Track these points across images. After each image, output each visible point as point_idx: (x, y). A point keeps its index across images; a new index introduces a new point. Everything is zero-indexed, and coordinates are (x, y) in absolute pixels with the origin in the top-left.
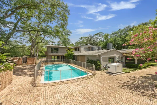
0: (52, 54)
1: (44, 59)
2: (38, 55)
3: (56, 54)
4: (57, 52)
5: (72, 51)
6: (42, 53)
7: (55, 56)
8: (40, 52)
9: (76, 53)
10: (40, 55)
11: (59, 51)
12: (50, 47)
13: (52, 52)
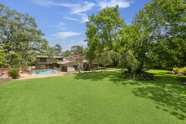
0: (41, 63)
1: (34, 67)
2: (26, 63)
3: (44, 63)
4: (46, 62)
5: (56, 61)
6: (31, 61)
7: (43, 64)
8: (29, 61)
9: (59, 62)
10: (29, 63)
11: (47, 61)
12: (39, 57)
13: (40, 62)
